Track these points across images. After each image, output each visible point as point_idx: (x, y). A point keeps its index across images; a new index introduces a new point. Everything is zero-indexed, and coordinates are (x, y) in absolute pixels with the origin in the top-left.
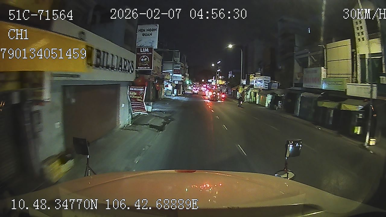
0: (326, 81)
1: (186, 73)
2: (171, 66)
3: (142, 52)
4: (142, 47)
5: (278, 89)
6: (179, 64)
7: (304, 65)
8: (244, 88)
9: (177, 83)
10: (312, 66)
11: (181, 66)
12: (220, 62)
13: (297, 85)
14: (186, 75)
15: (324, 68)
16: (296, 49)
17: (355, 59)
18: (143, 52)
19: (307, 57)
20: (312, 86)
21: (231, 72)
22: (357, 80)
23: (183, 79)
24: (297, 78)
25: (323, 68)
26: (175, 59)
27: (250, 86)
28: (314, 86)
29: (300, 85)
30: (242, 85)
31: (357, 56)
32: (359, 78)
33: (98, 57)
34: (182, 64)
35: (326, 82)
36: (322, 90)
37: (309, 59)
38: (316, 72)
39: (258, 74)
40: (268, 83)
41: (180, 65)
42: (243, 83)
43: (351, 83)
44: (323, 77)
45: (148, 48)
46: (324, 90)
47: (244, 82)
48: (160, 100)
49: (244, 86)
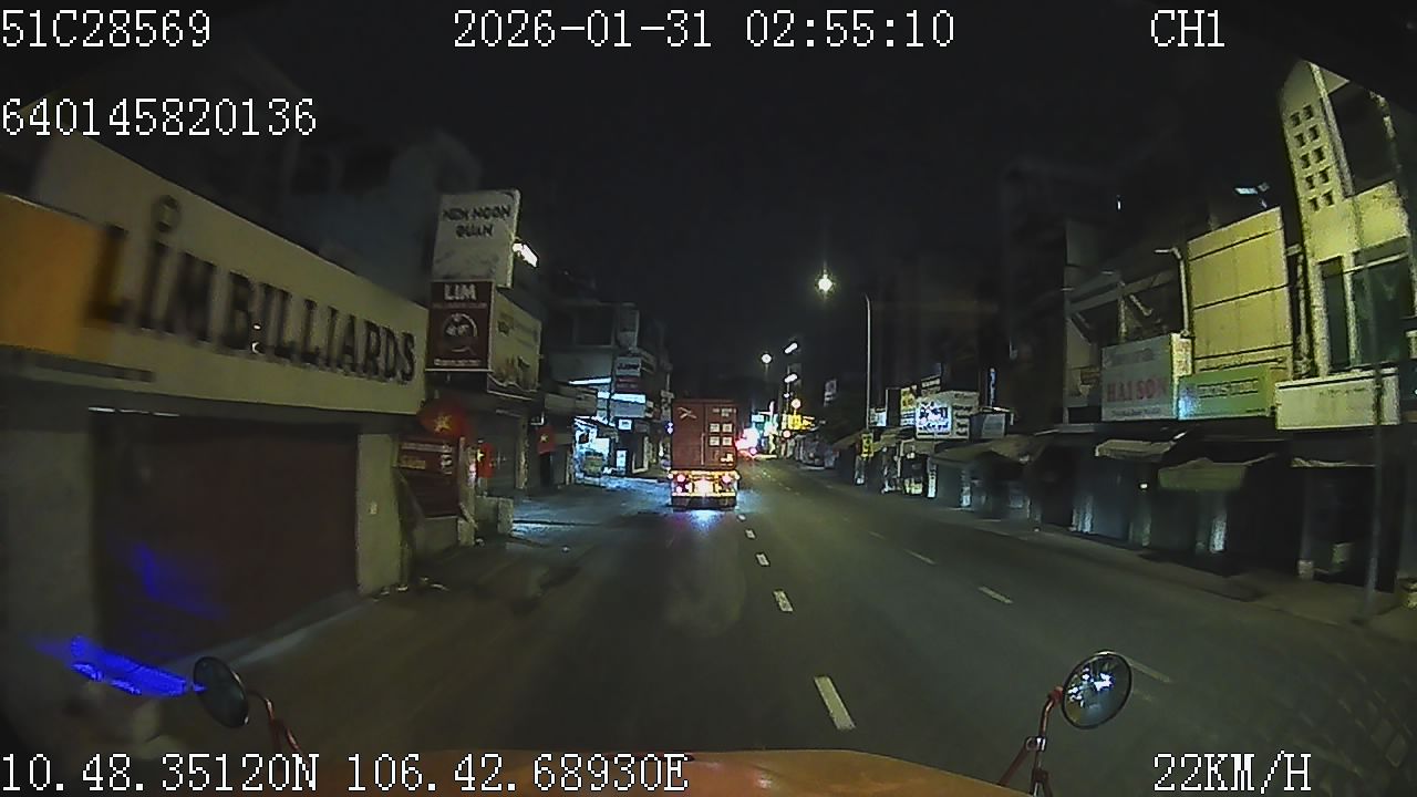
0: (1191, 387)
1: (665, 389)
2: (605, 362)
3: (450, 298)
4: (453, 282)
5: (1008, 436)
6: (634, 355)
7: (1103, 331)
8: (879, 440)
9: (629, 428)
10: (1135, 335)
11: (644, 364)
12: (794, 346)
13: (1078, 415)
14: (661, 398)
15: (1182, 337)
16: (1070, 275)
17: (1300, 283)
18: (455, 300)
19: (1115, 304)
20: (1139, 413)
21: (834, 382)
22: (1313, 364)
23: (649, 410)
24: (1077, 389)
25: (1175, 336)
26: (621, 335)
27: (901, 433)
28: (1149, 411)
29: (1091, 412)
30: (870, 428)
31: (1310, 270)
32: (1322, 357)
33: (239, 303)
34: (648, 355)
35: (1190, 391)
36: (1176, 424)
37: (1123, 309)
38: (1149, 355)
39: (931, 387)
40: (970, 417)
41: (639, 359)
42: (876, 423)
43: (1294, 379)
44: (1177, 373)
45: (475, 283)
46: (1183, 421)
47: (882, 419)
48: (557, 492)
49: (879, 432)
